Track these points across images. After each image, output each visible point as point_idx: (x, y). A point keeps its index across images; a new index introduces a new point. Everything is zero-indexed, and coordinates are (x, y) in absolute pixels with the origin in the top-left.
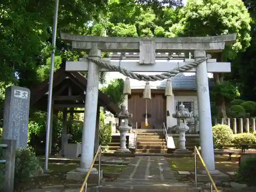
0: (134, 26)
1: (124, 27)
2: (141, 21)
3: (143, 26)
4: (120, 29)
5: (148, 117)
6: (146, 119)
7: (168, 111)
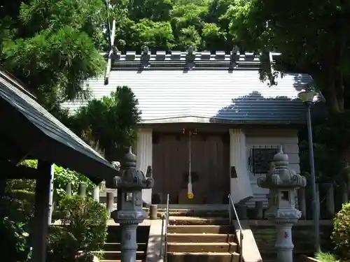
0: (168, 23)
1: (151, 26)
2: (180, 15)
3: (182, 23)
4: (144, 28)
5: (192, 182)
6: (190, 186)
7: (233, 167)
